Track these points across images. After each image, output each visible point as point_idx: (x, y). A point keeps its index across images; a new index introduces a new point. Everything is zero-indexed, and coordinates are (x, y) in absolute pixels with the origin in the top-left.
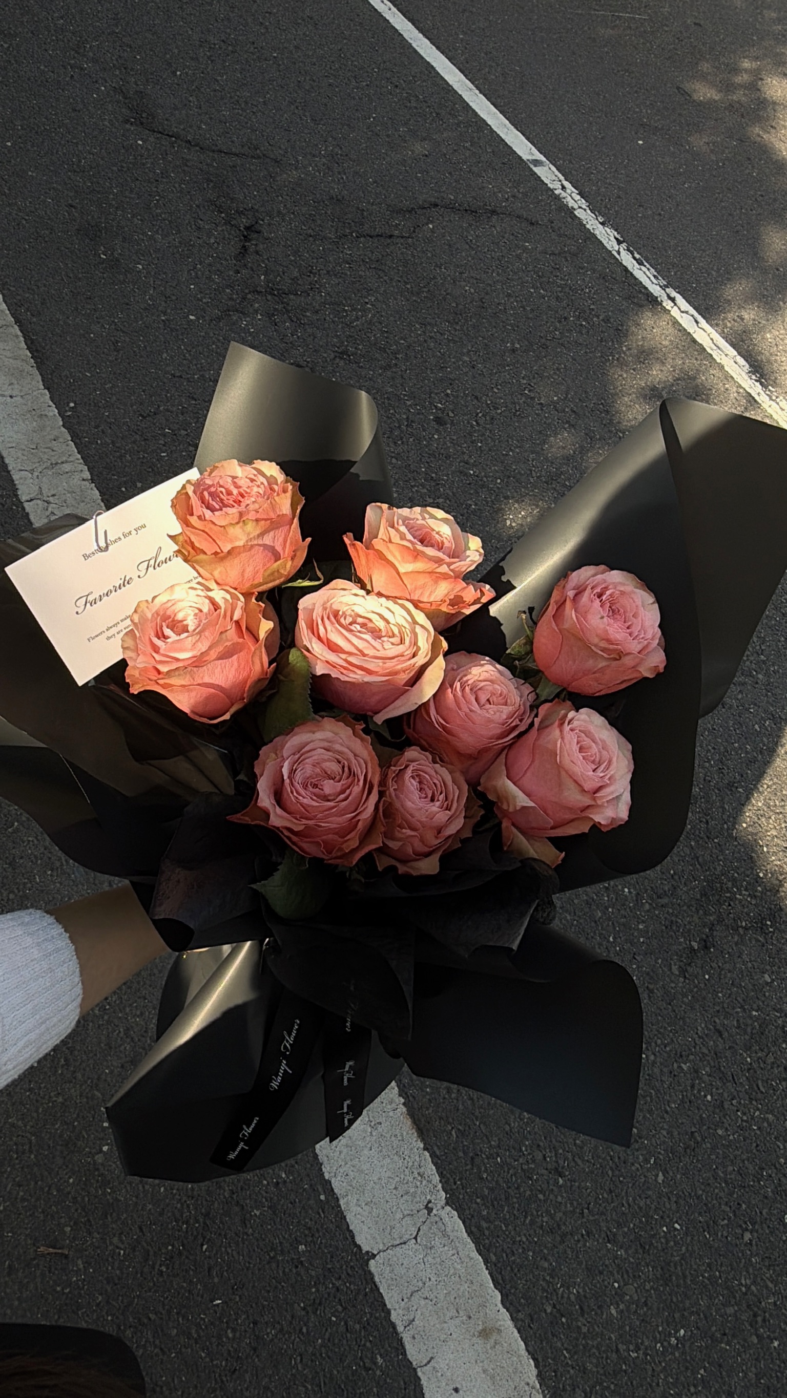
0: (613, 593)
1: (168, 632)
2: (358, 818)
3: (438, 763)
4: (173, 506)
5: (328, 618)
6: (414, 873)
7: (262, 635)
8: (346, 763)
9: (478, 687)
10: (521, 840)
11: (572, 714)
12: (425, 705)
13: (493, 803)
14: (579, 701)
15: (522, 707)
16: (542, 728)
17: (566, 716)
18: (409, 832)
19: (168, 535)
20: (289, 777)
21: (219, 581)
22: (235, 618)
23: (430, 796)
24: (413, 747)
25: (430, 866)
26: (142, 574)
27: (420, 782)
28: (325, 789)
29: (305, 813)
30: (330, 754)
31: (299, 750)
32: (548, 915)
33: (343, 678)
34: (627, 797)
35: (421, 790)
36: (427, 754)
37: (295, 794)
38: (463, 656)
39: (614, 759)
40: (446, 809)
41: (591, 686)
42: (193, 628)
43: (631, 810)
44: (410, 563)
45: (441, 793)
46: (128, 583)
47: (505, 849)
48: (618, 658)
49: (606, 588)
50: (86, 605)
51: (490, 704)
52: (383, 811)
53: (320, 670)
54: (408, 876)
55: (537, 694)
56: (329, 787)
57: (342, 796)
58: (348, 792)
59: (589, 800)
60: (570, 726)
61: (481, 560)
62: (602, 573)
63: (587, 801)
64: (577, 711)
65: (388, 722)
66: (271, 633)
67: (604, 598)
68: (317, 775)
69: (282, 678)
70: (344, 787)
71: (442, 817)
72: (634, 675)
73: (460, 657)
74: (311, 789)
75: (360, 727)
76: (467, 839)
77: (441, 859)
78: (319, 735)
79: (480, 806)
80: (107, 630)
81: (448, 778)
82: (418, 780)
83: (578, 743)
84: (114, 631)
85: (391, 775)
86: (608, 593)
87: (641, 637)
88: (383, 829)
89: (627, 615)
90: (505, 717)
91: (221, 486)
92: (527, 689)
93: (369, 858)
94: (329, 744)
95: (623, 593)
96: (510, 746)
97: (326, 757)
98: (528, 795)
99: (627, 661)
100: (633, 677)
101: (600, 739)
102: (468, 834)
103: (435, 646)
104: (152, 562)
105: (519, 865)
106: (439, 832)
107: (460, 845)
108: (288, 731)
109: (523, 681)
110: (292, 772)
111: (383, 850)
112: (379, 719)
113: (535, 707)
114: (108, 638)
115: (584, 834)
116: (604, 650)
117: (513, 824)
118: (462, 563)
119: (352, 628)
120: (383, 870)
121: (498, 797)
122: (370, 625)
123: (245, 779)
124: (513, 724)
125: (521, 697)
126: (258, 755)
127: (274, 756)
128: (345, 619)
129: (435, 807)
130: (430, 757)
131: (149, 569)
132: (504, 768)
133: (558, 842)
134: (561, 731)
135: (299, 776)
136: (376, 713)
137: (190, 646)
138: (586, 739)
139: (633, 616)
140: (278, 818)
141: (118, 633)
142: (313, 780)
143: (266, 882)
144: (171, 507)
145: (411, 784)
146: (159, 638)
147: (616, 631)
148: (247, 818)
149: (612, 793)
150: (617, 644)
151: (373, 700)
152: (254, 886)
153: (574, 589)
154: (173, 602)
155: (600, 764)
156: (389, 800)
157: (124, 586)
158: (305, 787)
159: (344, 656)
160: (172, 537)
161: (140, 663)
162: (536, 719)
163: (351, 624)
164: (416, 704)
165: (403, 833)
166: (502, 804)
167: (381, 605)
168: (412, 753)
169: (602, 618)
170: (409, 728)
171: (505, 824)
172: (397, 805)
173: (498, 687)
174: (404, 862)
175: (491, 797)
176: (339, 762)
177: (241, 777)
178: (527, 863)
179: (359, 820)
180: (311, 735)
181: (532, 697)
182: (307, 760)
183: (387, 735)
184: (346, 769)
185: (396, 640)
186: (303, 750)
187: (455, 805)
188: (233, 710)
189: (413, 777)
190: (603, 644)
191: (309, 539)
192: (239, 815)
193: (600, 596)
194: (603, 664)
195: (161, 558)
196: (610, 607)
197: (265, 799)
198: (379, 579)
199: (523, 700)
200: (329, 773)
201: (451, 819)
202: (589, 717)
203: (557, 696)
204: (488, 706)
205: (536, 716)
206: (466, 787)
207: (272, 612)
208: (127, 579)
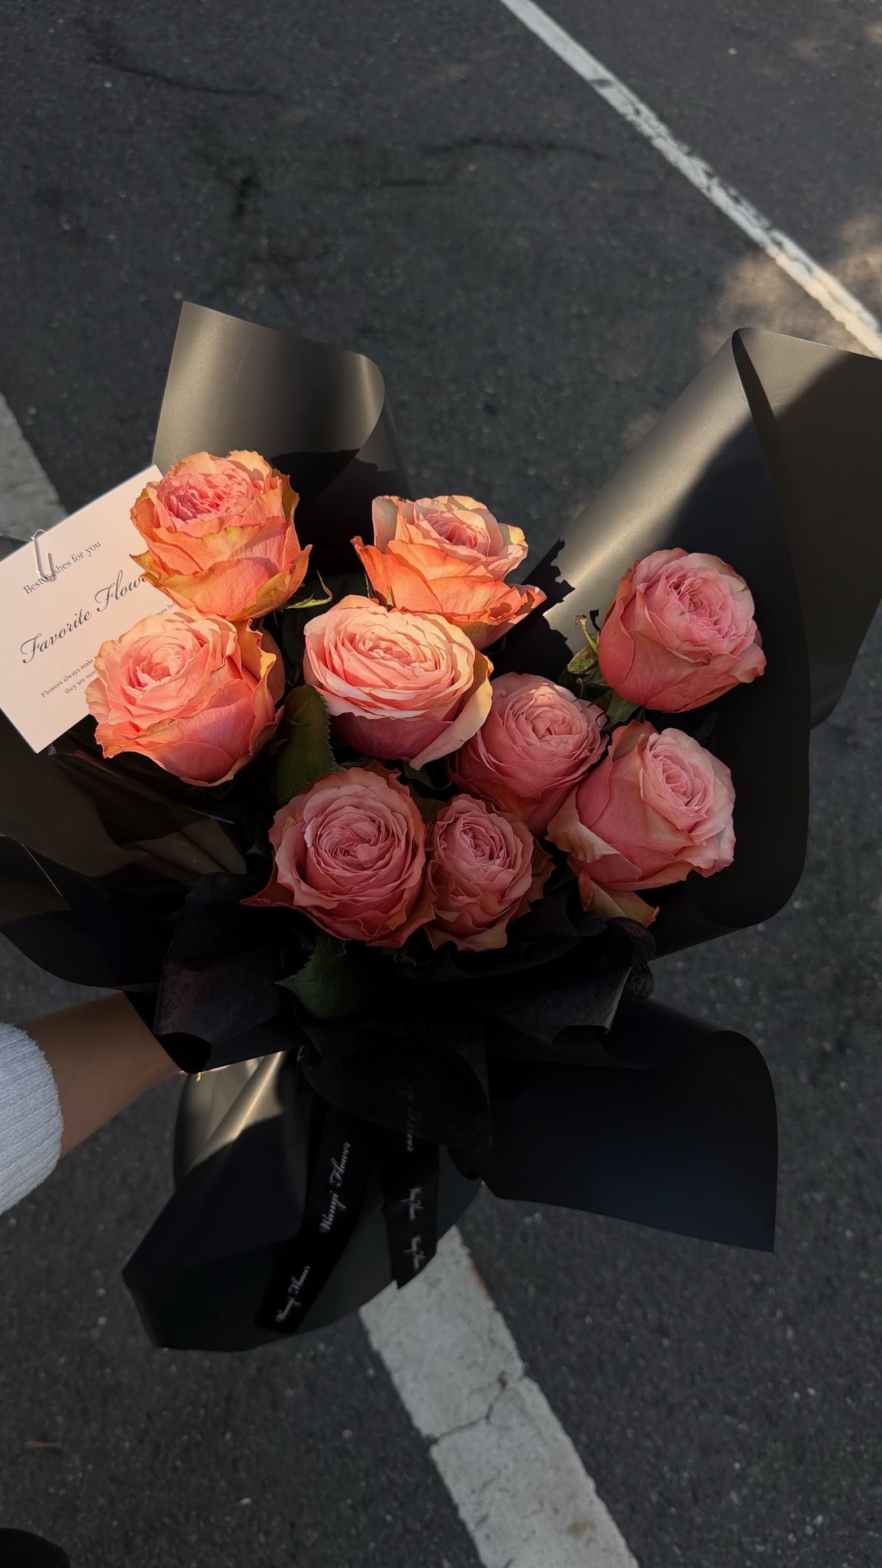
0: (694, 581)
1: (144, 678)
2: (402, 888)
3: (494, 812)
4: (134, 517)
5: (343, 644)
6: (478, 949)
7: (263, 672)
8: (382, 821)
9: (535, 715)
10: (604, 898)
11: (654, 737)
12: (471, 743)
13: (565, 855)
14: (661, 720)
15: (591, 734)
16: (619, 757)
17: (646, 740)
18: (466, 899)
19: (130, 555)
20: (313, 845)
21: (202, 608)
22: (229, 652)
23: (488, 853)
24: (463, 795)
25: (495, 939)
26: (101, 607)
27: (474, 838)
28: (359, 856)
29: (337, 887)
30: (362, 811)
31: (324, 812)
32: (644, 986)
33: (369, 716)
34: (729, 835)
35: (476, 846)
36: (480, 801)
37: (323, 865)
38: (513, 678)
39: (711, 788)
40: (509, 868)
41: (676, 701)
42: (176, 670)
43: (737, 848)
44: (439, 566)
45: (501, 849)
46: (85, 619)
47: (585, 909)
48: (707, 662)
49: (684, 577)
50: (34, 650)
51: (551, 734)
52: (432, 876)
53: (339, 708)
54: (469, 954)
55: (607, 717)
56: (364, 853)
57: (381, 863)
58: (388, 856)
59: (683, 841)
60: (652, 752)
61: (525, 556)
62: (677, 558)
63: (681, 841)
64: (660, 733)
65: (429, 767)
66: (273, 668)
67: (683, 588)
68: (348, 839)
69: (293, 723)
70: (382, 852)
71: (505, 877)
72: (731, 681)
73: (509, 680)
74: (342, 858)
75: (394, 776)
76: (537, 902)
77: (508, 929)
78: (346, 790)
79: (550, 860)
80: (65, 680)
81: (508, 829)
82: (471, 835)
83: (664, 772)
84: (73, 681)
85: (438, 831)
86: (687, 582)
87: (733, 633)
88: (434, 899)
89: (713, 607)
90: (571, 748)
91: (191, 487)
92: (595, 712)
93: (419, 936)
94: (360, 800)
95: (705, 580)
96: (581, 783)
97: (356, 816)
98: (608, 841)
99: (718, 665)
100: (725, 684)
101: (690, 765)
102: (538, 895)
103: (478, 669)
104: (113, 590)
105: (605, 927)
106: (503, 895)
107: (530, 910)
108: (307, 788)
109: (590, 703)
110: (317, 838)
111: (437, 924)
112: (417, 764)
113: (606, 732)
114: (68, 691)
115: (681, 883)
116: (687, 654)
117: (592, 879)
118: (503, 561)
119: (374, 654)
120: (439, 948)
121: (572, 848)
122: (396, 649)
123: (259, 852)
124: (582, 756)
125: (589, 722)
126: (273, 820)
127: (292, 820)
128: (364, 644)
129: (495, 866)
130: (484, 805)
131: (110, 598)
132: (575, 811)
133: (649, 896)
134: (642, 759)
135: (325, 843)
136: (413, 756)
137: (174, 694)
138: (673, 766)
139: (720, 608)
140: (304, 897)
141: (79, 683)
142: (343, 846)
143: (296, 976)
144: (131, 518)
145: (464, 841)
146: (134, 687)
147: (702, 630)
148: (265, 900)
149: (712, 830)
150: (703, 646)
151: (408, 742)
152: (281, 983)
153: (644, 581)
154: (146, 640)
155: (693, 795)
156: (438, 861)
157: (81, 623)
158: (334, 854)
159: (367, 690)
160: (136, 558)
161: (113, 720)
162: (609, 747)
163: (371, 650)
164: (461, 740)
165: (460, 901)
166: (577, 856)
167: (407, 623)
168: (461, 802)
169: (682, 613)
170: (454, 771)
171: (583, 879)
172: (449, 866)
173: (560, 713)
174: (464, 935)
175: (563, 847)
176: (374, 821)
177: (254, 850)
178: (615, 925)
179: (404, 889)
180: (336, 790)
181: (601, 721)
182: (333, 823)
183: (427, 782)
184: (383, 829)
185: (430, 665)
186: (328, 810)
187: (519, 861)
188: (236, 767)
189: (465, 832)
190: (687, 647)
191: (309, 547)
192: (255, 898)
193: (677, 587)
194: (687, 671)
195: (124, 584)
196: (690, 600)
197: (286, 875)
198: (401, 589)
199: (591, 725)
200: (362, 835)
201: (515, 880)
202: (675, 739)
203: (633, 716)
204: (549, 737)
205: (610, 743)
206: (530, 839)
207: (270, 641)
208: (83, 613)
